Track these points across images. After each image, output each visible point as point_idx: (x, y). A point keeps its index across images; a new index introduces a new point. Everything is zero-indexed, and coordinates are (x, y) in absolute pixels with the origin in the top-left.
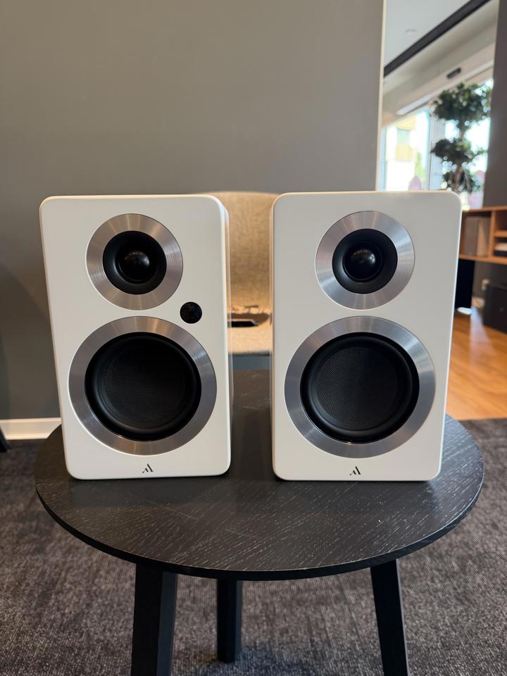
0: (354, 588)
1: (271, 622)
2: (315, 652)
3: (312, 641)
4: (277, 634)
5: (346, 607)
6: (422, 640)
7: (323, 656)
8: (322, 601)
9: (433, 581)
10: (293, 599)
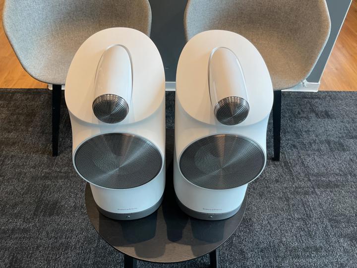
0: (319, 188)
1: (288, 200)
2: (307, 214)
3: (305, 210)
4: (291, 206)
5: (316, 196)
6: (348, 212)
7: (310, 216)
8: (306, 193)
9: (352, 187)
10: (294, 191)
